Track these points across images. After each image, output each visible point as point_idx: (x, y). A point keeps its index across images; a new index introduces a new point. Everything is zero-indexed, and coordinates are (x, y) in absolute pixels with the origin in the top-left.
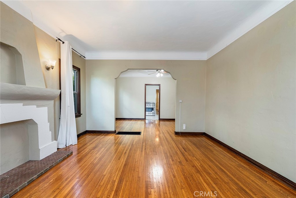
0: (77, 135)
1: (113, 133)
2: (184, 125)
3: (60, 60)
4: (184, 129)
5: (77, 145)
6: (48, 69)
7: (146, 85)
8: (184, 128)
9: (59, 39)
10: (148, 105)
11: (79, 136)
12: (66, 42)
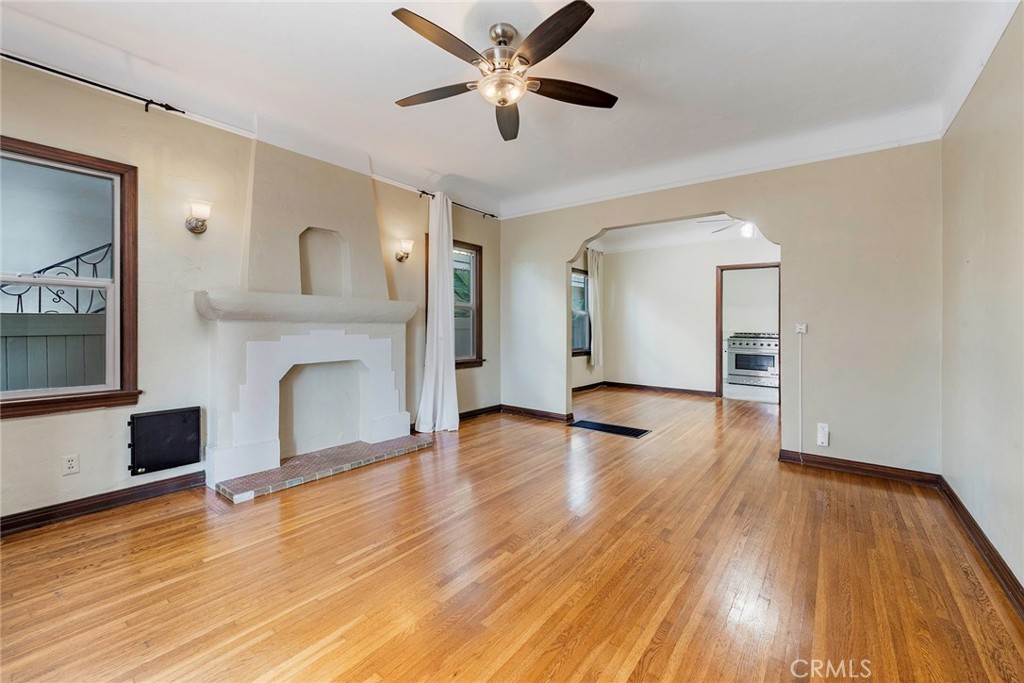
0: (460, 415)
1: (562, 420)
2: (819, 425)
3: (427, 235)
4: (819, 443)
5: (457, 433)
6: (400, 260)
7: (722, 269)
8: (821, 438)
9: (424, 192)
10: (737, 343)
11: (466, 417)
12: (438, 195)
